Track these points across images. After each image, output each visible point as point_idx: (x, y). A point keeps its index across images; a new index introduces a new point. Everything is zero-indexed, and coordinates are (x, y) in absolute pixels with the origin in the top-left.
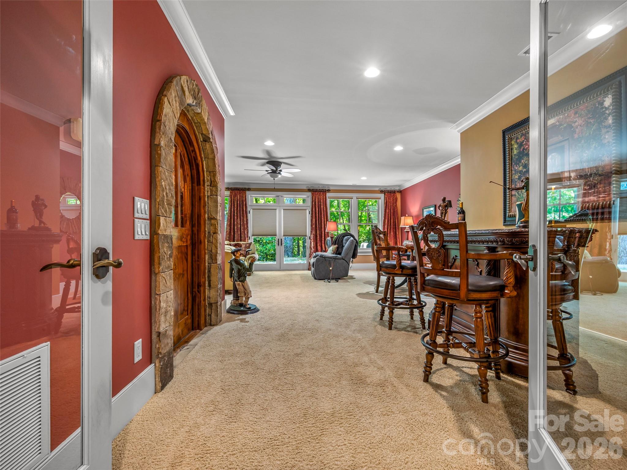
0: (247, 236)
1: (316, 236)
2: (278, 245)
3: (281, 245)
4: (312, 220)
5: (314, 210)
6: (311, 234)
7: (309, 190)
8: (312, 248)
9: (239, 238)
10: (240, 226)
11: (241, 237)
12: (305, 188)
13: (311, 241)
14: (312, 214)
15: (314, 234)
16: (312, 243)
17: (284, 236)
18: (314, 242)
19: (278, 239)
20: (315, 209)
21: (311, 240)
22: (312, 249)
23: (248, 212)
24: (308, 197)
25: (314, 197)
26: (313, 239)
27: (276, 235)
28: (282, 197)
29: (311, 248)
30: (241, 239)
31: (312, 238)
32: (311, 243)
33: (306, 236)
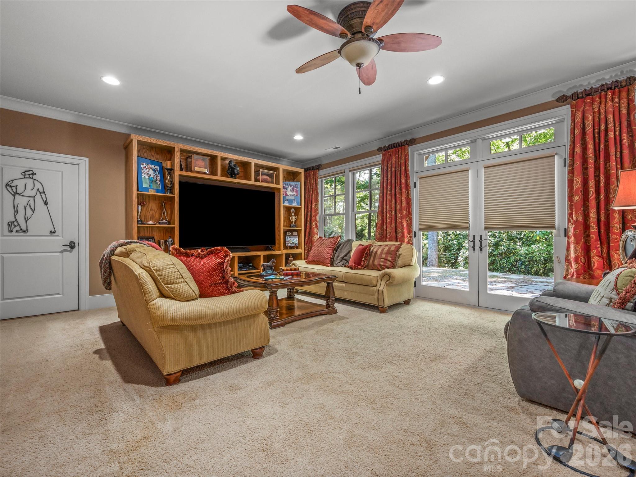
0: (410, 231)
1: (587, 227)
2: (474, 249)
3: (481, 250)
4: (571, 182)
5: (578, 150)
6: (569, 221)
7: (562, 100)
8: (572, 260)
9: (394, 235)
10: (396, 213)
11: (396, 233)
12: (548, 97)
13: (568, 242)
14: (572, 164)
15: (576, 222)
16: (572, 246)
17: (486, 228)
18: (577, 243)
19: (474, 236)
20: (584, 149)
21: (569, 238)
22: (573, 264)
23: (412, 185)
24: (562, 121)
25: (579, 115)
26: (575, 236)
27: (467, 228)
28: (483, 139)
29: (567, 260)
30: (397, 236)
31: (571, 233)
32: (568, 247)
33: (553, 227)
